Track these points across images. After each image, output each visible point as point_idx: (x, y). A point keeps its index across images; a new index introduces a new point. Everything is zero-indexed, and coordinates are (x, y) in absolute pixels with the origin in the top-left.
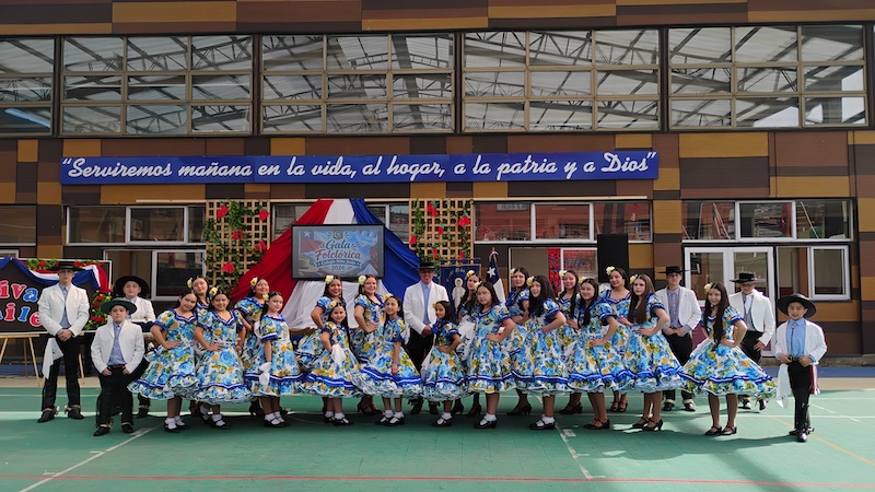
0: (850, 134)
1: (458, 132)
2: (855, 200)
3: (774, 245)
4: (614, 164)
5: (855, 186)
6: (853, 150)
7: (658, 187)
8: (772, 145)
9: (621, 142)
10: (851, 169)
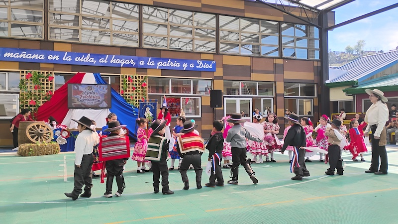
0: (274, 59)
1: (141, 47)
2: (275, 82)
4: (201, 65)
5: (275, 77)
6: (275, 65)
7: (216, 74)
8: (252, 62)
9: (203, 57)
10: (274, 72)
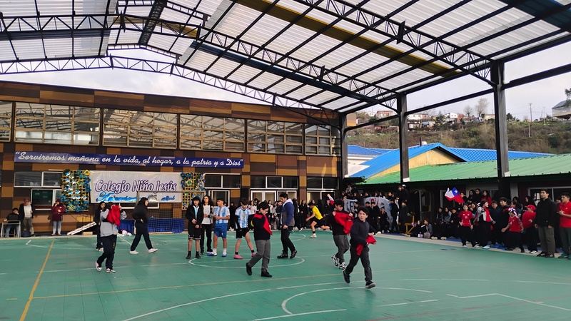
0: (298, 156)
1: (178, 149)
2: (298, 177)
3: (276, 190)
4: (230, 163)
5: (299, 172)
6: (298, 161)
7: (244, 170)
8: (277, 159)
9: (232, 155)
10: (298, 167)
